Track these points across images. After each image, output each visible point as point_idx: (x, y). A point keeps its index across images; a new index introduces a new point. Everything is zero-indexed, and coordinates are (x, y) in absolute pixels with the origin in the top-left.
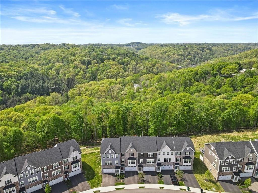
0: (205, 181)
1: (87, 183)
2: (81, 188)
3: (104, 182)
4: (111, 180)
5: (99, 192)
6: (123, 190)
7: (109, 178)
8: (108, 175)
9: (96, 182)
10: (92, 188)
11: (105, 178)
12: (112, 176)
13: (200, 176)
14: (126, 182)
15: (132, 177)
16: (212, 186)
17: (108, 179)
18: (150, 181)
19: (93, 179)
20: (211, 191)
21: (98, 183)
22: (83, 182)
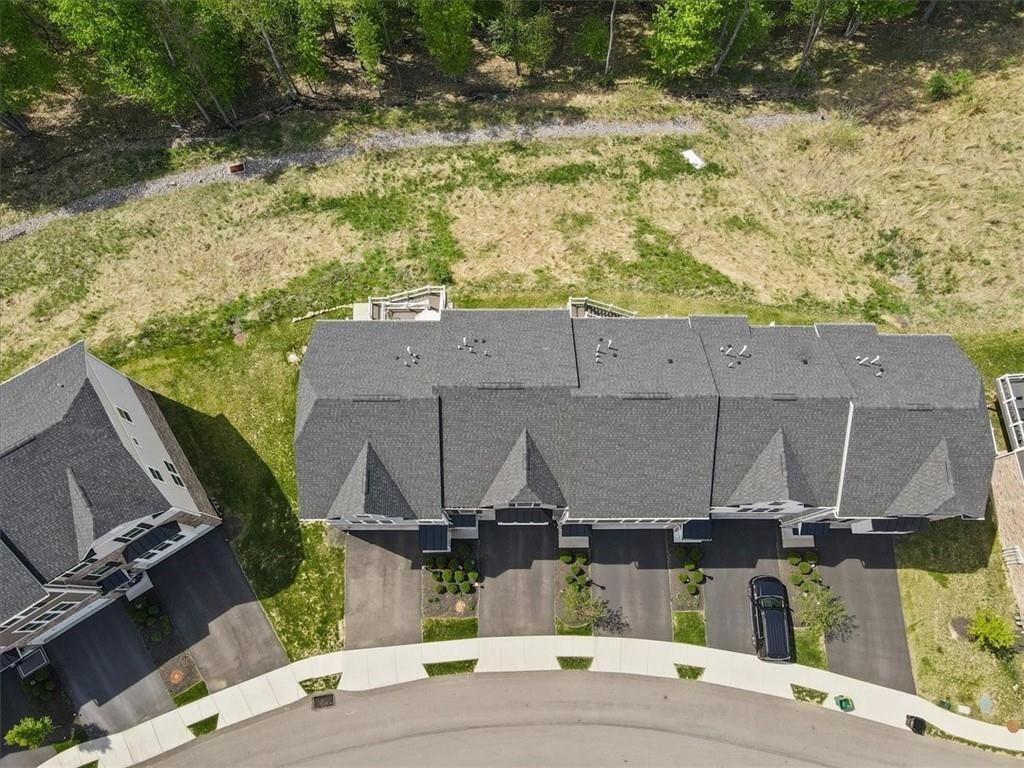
0: (954, 635)
1: (260, 615)
2: (229, 653)
3: (361, 608)
4: (398, 592)
5: (336, 684)
6: (467, 674)
7: (384, 575)
8: (376, 552)
9: (311, 610)
10: (291, 658)
11: (365, 574)
12: (402, 562)
13: (935, 584)
14: (486, 613)
15: (521, 573)
16: (981, 677)
17: (381, 579)
18: (626, 616)
19: (292, 581)
20: (964, 715)
21: (325, 621)
22: (237, 607)
